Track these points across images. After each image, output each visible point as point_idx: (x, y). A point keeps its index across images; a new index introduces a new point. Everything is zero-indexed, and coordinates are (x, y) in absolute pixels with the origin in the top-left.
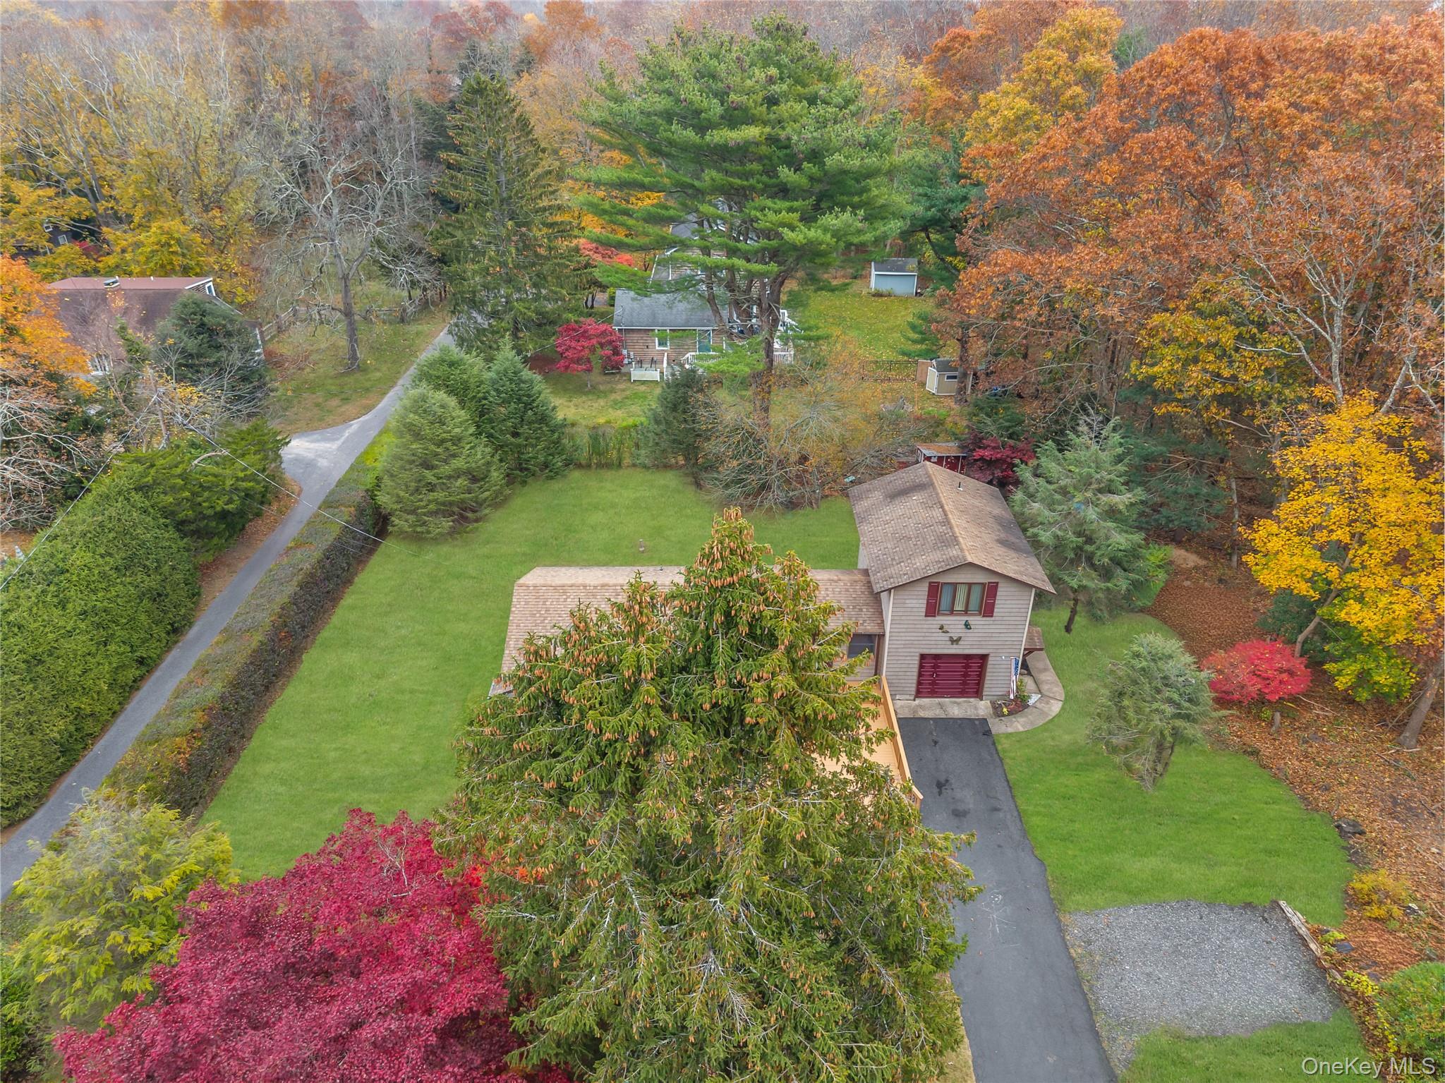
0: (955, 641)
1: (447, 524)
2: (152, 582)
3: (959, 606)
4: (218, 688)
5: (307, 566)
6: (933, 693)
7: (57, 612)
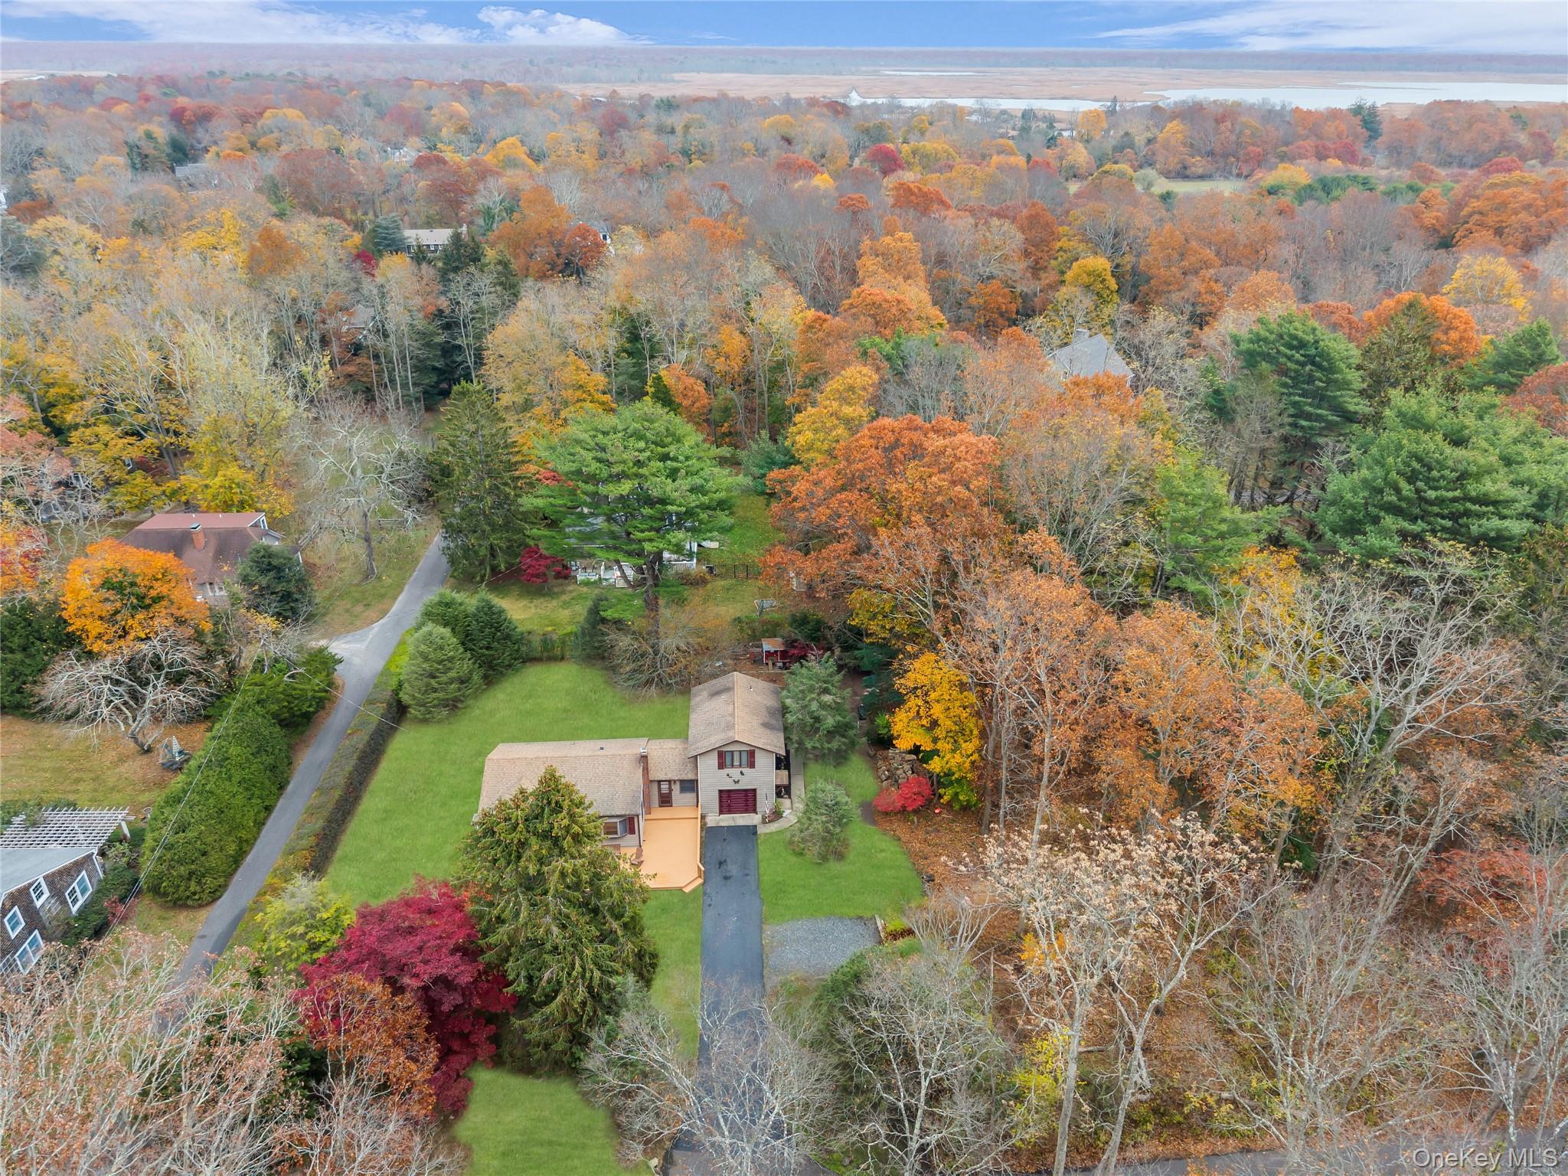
0: (737, 782)
1: (445, 712)
2: (270, 760)
3: (736, 763)
4: (320, 823)
5: (361, 746)
6: (730, 812)
7: (227, 783)
